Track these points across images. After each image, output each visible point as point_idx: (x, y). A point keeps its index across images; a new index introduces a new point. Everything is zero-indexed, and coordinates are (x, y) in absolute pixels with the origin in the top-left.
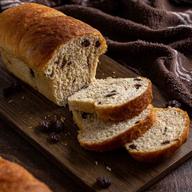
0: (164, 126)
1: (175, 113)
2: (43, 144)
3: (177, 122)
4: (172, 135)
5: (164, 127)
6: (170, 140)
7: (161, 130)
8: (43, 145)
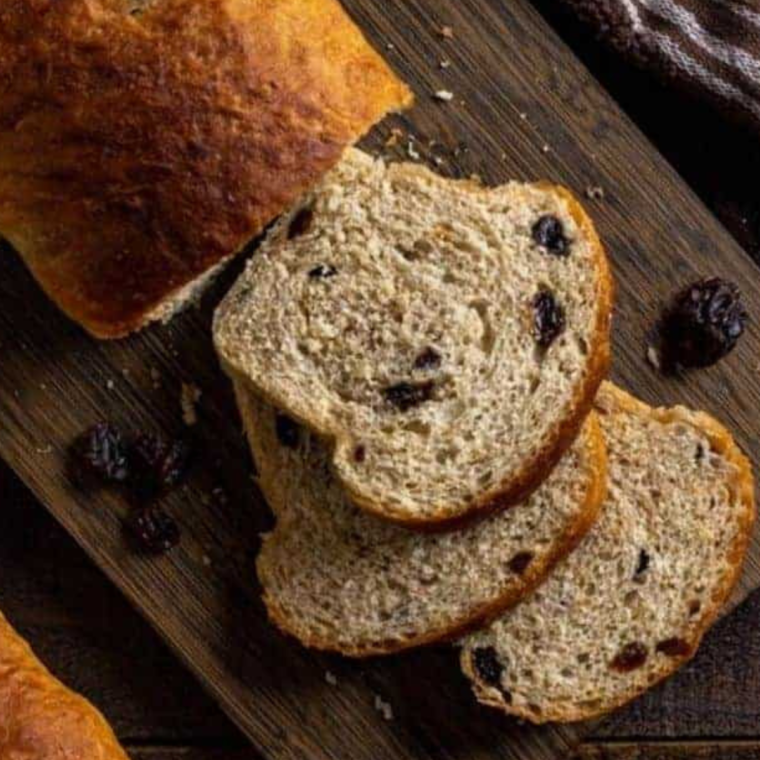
0: (637, 547)
1: (699, 455)
2: (109, 558)
3: (697, 523)
4: (661, 615)
5: (635, 553)
6: (651, 644)
7: (621, 570)
8: (108, 562)
